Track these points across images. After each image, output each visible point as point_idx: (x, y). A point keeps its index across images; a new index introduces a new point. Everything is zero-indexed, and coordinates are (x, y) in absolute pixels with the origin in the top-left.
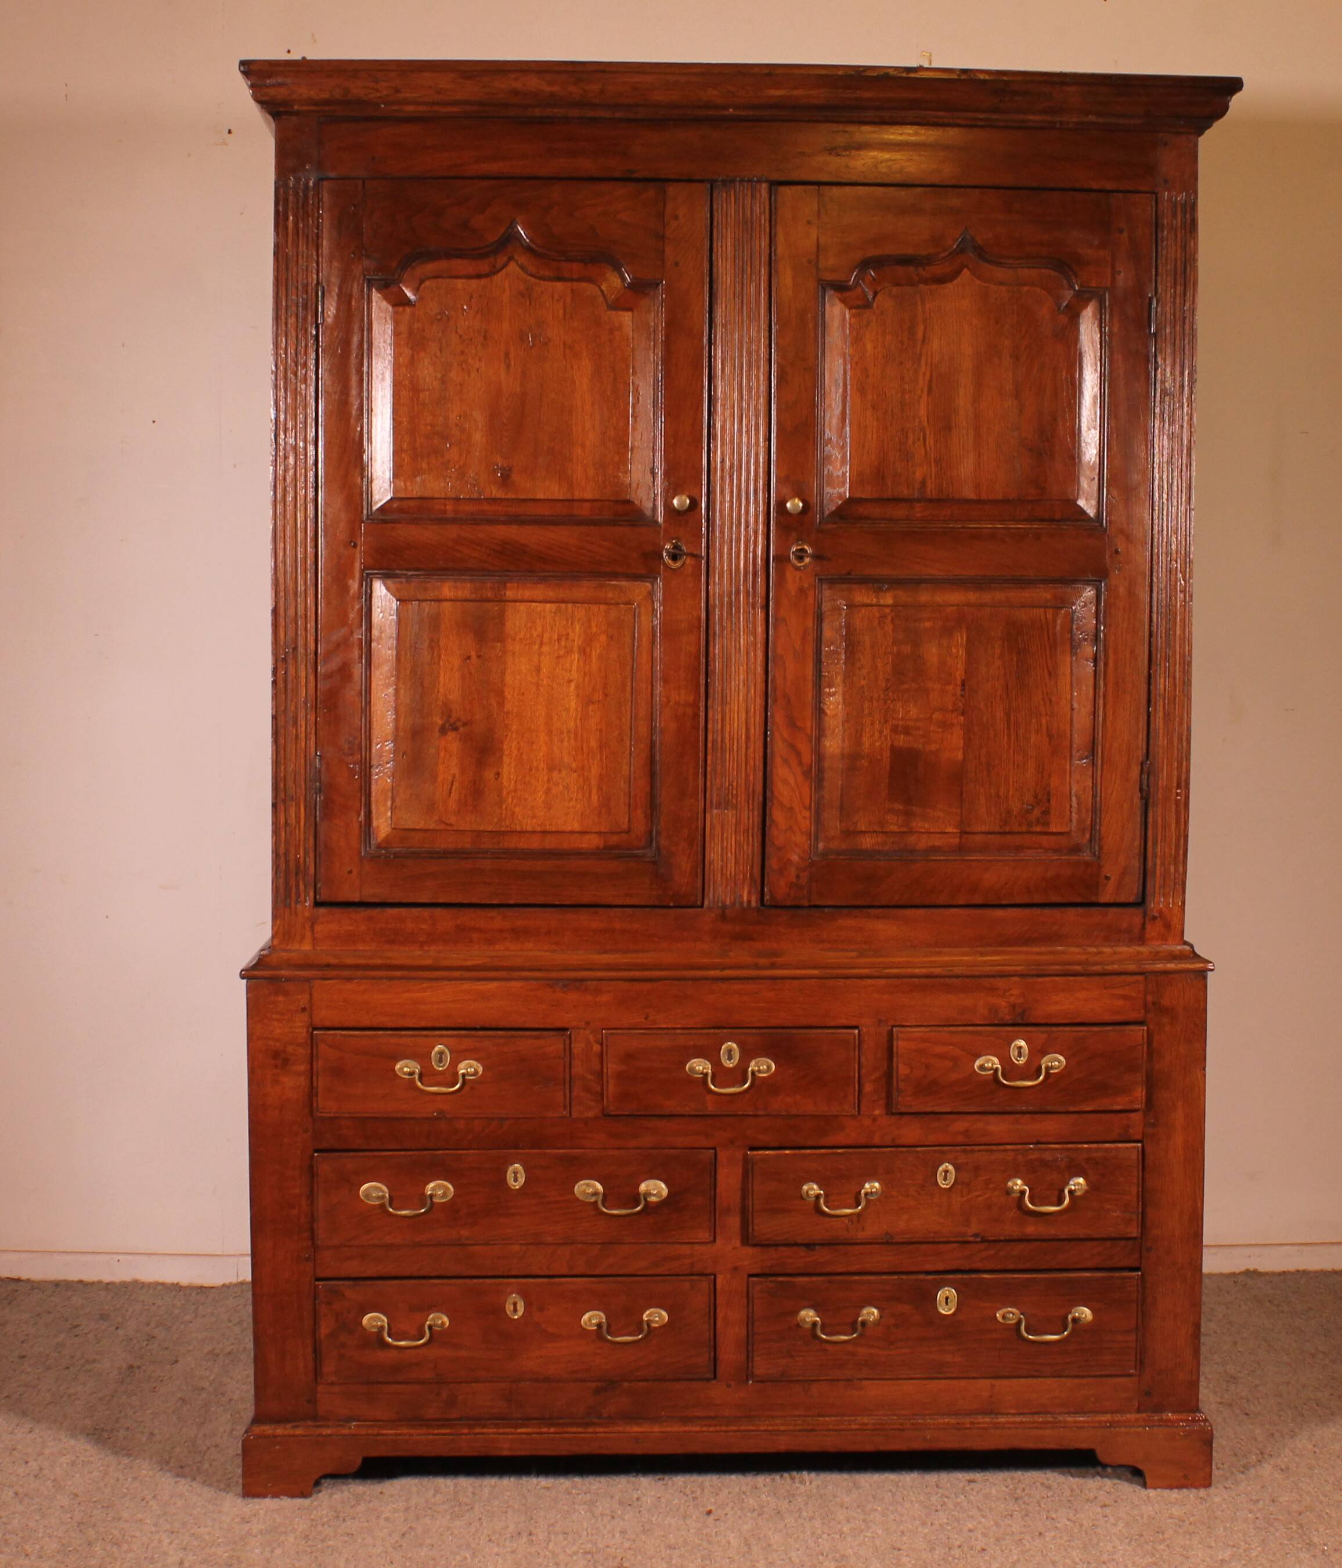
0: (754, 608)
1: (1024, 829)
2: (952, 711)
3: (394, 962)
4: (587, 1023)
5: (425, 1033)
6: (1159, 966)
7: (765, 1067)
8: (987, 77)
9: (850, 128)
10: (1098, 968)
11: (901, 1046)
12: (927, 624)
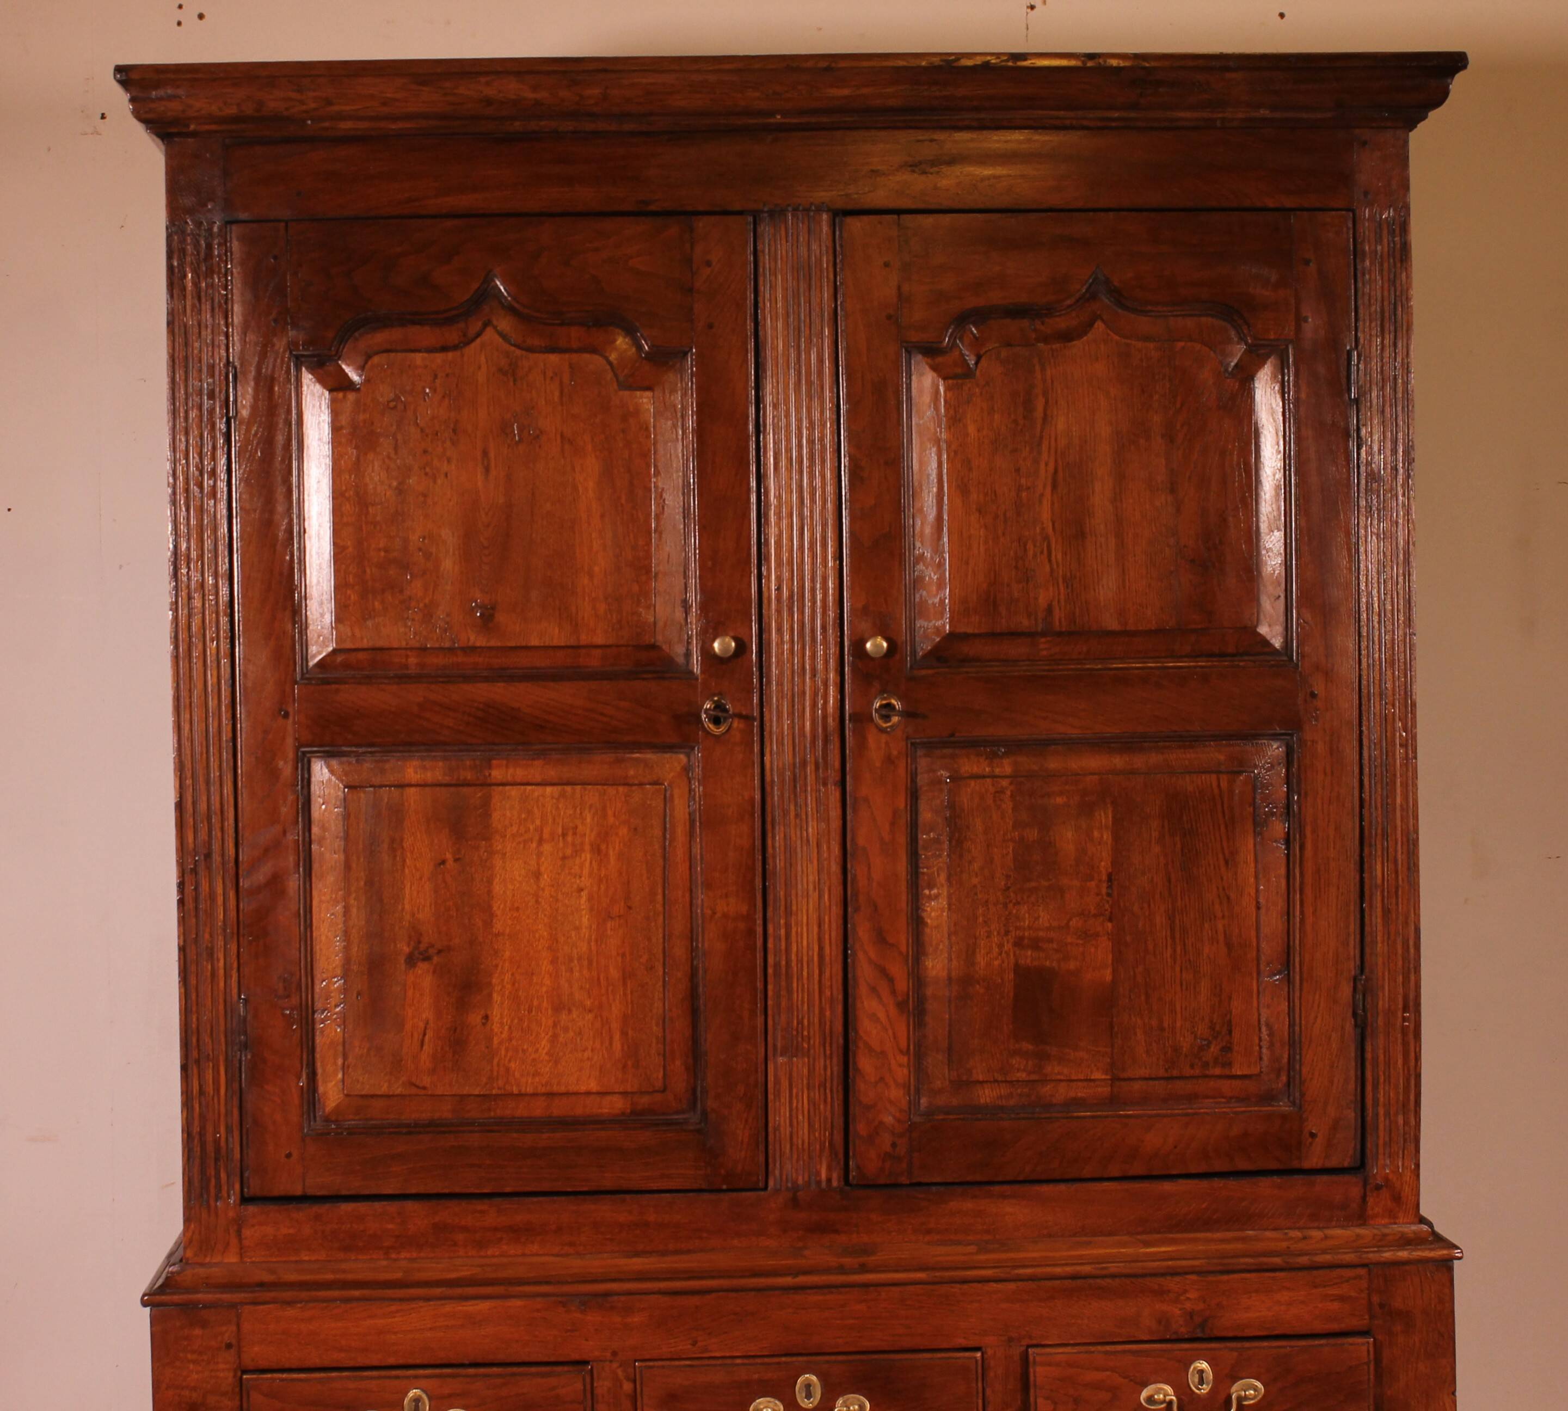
0: (825, 784)
1: (1197, 1072)
2: (1095, 916)
3: (350, 1277)
4: (614, 1354)
5: (394, 1373)
6: (1387, 1255)
7: (856, 1407)
8: (1122, 63)
9: (940, 136)
10: (1304, 1260)
11: (1039, 1373)
12: (1059, 800)
